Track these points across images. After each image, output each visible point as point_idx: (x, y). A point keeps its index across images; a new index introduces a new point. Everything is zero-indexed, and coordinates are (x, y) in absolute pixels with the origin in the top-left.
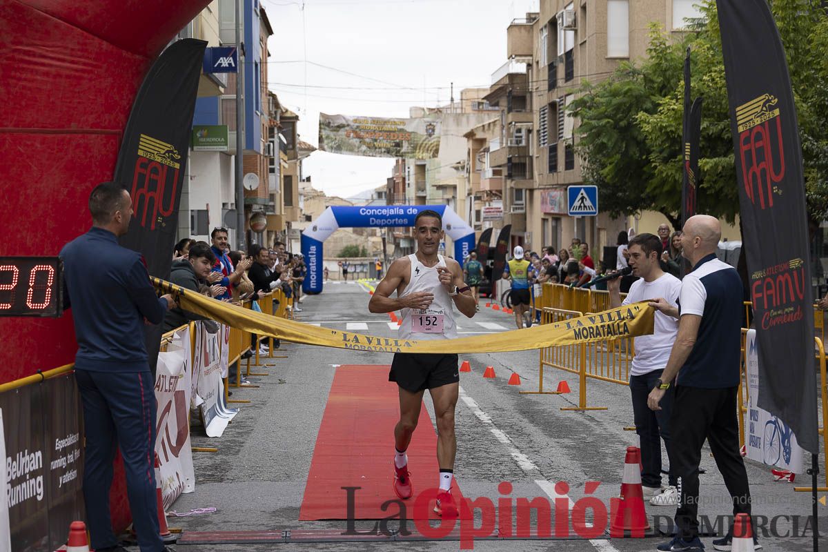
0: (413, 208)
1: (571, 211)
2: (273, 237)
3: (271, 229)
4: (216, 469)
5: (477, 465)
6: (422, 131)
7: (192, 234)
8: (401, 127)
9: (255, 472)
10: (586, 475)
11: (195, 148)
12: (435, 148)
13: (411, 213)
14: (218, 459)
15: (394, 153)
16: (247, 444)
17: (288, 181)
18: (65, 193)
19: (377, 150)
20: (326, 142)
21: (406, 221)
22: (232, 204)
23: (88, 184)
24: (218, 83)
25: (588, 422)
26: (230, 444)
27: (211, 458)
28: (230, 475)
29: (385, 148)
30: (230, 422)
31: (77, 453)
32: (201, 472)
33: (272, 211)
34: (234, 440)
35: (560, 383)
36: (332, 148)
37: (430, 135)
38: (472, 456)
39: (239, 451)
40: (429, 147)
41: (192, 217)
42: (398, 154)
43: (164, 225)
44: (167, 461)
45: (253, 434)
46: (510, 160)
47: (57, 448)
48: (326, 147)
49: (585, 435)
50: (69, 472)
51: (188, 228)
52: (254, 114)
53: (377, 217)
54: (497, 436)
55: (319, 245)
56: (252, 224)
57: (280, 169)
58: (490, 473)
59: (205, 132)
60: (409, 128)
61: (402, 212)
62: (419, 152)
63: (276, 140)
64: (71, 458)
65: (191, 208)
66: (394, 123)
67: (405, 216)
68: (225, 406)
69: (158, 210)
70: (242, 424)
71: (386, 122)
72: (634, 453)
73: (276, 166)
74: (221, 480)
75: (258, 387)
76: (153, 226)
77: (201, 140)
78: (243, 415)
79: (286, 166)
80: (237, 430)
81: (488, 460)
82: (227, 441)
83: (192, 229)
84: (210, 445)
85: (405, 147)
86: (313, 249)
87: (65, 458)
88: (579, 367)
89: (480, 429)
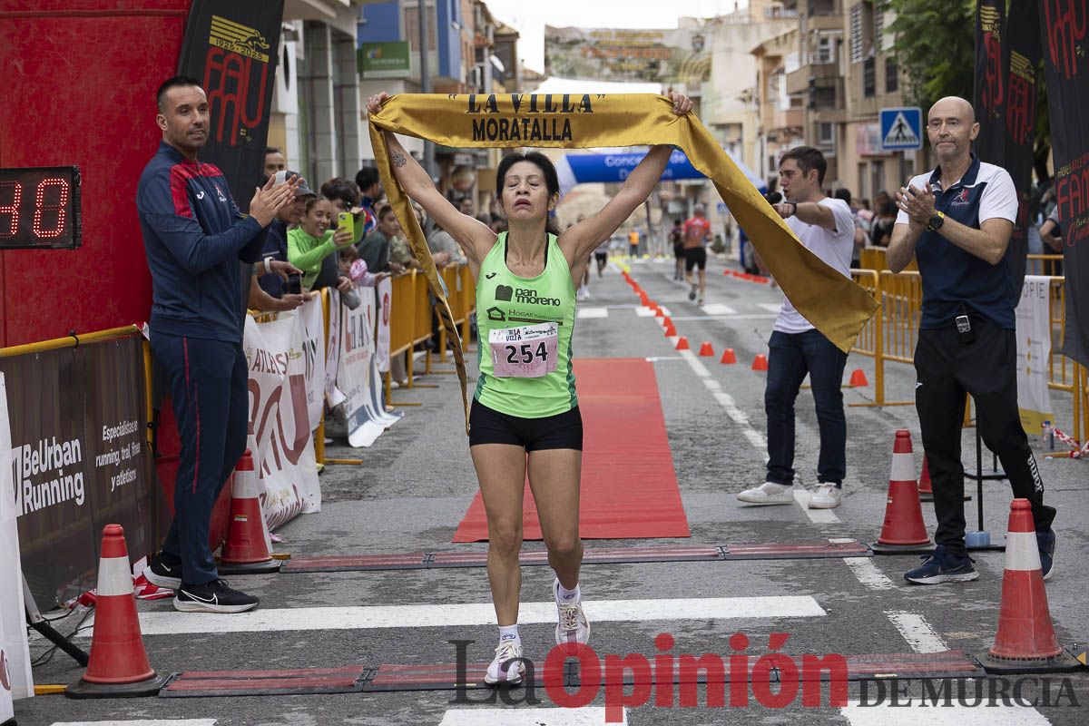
1: (886, 144)
4: (356, 485)
5: (714, 473)
6: (687, 46)
8: (657, 40)
9: (408, 487)
10: (862, 481)
11: (366, 74)
12: (704, 69)
13: (676, 162)
14: (361, 473)
15: (648, 78)
16: (405, 454)
18: (112, 97)
19: (626, 74)
20: (554, 64)
21: (670, 172)
23: (143, 85)
25: (882, 420)
26: (380, 456)
27: (352, 472)
28: (373, 491)
29: (635, 70)
30: (386, 429)
31: (136, 448)
32: (335, 489)
33: (483, 164)
34: (390, 451)
35: (854, 373)
36: (562, 72)
37: (698, 51)
38: (710, 463)
39: (392, 462)
40: (697, 67)
42: (654, 79)
43: (249, 139)
44: (280, 468)
45: (416, 443)
46: (812, 83)
47: (104, 438)
48: (554, 72)
49: (874, 436)
50: (125, 472)
52: (450, 27)
54: (750, 438)
56: (455, 180)
58: (729, 482)
59: (377, 52)
60: (668, 43)
62: (683, 75)
63: (487, 66)
64: (126, 454)
65: (360, 157)
66: (647, 35)
68: (384, 409)
69: (240, 121)
70: (404, 431)
71: (636, 34)
72: (905, 439)
74: (360, 498)
75: (437, 387)
76: (233, 142)
77: (373, 62)
78: (409, 420)
80: (396, 438)
81: (732, 468)
82: (378, 452)
84: (354, 456)
85: (664, 69)
87: (118, 452)
88: (874, 346)
89: (729, 431)
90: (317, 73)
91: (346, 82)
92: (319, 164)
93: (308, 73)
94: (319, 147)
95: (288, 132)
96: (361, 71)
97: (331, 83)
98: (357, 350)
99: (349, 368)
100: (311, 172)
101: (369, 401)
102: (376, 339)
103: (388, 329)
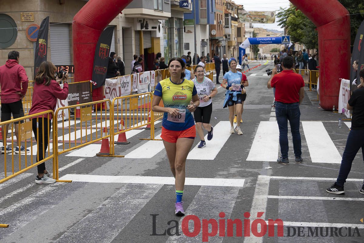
0: (274, 38)
2: (233, 47)
3: (229, 45)
6: (270, 15)
7: (185, 50)
8: (263, 14)
15: (261, 22)
17: (239, 30)
19: (256, 21)
20: (240, 19)
21: (271, 42)
22: (207, 40)
24: (189, 9)
29: (258, 20)
31: (89, 95)
36: (242, 21)
37: (272, 16)
41: (185, 45)
42: (263, 22)
47: (83, 93)
51: (183, 48)
52: (210, 14)
53: (262, 41)
55: (244, 50)
57: (232, 27)
59: (188, 21)
60: (266, 14)
61: (270, 39)
62: (269, 22)
63: (230, 18)
65: (184, 43)
67: (271, 40)
69: (105, 56)
71: (259, 12)
73: (230, 26)
77: (187, 23)
79: (237, 25)
83: (185, 48)
85: (265, 20)
86: (242, 51)
87: (85, 95)
90: (172, 27)
91: (181, 27)
92: (172, 45)
93: (169, 27)
94: (172, 42)
95: (161, 40)
96: (184, 25)
97: (175, 29)
98: (143, 83)
99: (140, 86)
100: (170, 47)
101: (147, 91)
102: (150, 81)
103: (154, 79)
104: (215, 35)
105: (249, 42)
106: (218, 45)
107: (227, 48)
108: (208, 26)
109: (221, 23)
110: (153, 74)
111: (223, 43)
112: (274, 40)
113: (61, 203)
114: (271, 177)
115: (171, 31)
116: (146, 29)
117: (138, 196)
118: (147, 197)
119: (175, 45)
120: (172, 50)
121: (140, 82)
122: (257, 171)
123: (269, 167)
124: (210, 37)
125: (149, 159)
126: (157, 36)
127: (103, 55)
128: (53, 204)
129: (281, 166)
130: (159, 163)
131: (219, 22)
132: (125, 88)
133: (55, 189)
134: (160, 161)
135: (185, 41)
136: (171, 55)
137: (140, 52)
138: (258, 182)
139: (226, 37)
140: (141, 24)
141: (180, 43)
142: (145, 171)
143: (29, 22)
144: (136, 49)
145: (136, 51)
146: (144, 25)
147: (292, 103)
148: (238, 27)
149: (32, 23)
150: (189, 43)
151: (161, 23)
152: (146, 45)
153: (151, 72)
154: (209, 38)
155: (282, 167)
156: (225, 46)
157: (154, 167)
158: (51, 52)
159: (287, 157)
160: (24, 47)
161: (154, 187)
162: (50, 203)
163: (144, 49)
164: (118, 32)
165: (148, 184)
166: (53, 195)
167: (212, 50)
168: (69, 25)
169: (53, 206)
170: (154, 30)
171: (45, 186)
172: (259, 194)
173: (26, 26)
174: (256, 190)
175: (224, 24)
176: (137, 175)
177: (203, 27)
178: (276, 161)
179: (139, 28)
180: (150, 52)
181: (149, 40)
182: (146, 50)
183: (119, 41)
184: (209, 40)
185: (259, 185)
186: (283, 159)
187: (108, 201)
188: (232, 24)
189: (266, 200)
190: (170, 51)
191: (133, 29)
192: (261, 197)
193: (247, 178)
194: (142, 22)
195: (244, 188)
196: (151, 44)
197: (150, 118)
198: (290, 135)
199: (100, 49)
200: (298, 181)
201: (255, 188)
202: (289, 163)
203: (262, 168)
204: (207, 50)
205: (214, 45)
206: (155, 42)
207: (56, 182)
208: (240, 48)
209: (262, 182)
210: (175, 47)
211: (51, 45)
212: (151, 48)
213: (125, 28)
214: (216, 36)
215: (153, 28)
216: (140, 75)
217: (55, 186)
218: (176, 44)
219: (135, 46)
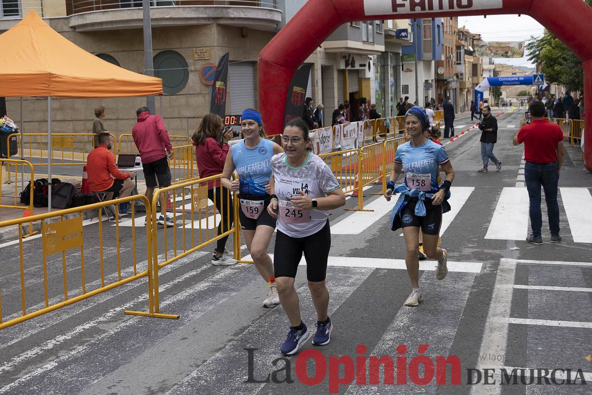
0: (522, 77)
2: (466, 90)
3: (461, 87)
6: (517, 47)
8: (508, 45)
11: (403, 63)
12: (522, 54)
17: (475, 67)
19: (498, 55)
20: (477, 52)
21: (519, 83)
22: (432, 80)
24: (408, 41)
29: (501, 54)
33: (461, 80)
36: (479, 55)
37: (520, 48)
40: (519, 53)
41: (403, 88)
42: (507, 57)
48: (477, 54)
51: (400, 92)
52: (436, 46)
53: (506, 81)
55: (482, 94)
57: (465, 63)
59: (407, 57)
60: (511, 46)
61: (517, 79)
62: (515, 55)
63: (462, 51)
65: (402, 84)
66: (505, 44)
67: (518, 80)
71: (502, 43)
73: (462, 62)
77: (405, 59)
79: (472, 60)
83: (403, 91)
85: (510, 53)
86: (479, 95)
90: (386, 64)
91: (398, 65)
92: (386, 88)
93: (383, 64)
94: (386, 83)
95: (371, 82)
96: (402, 61)
97: (389, 67)
98: (349, 137)
99: (345, 141)
100: (383, 89)
101: (354, 147)
102: (358, 135)
103: (362, 133)
104: (443, 74)
105: (488, 84)
106: (447, 87)
107: (458, 91)
108: (433, 62)
109: (450, 58)
110: (361, 126)
111: (454, 85)
112: (522, 80)
113: (244, 290)
114: (519, 261)
115: (384, 69)
116: (352, 67)
117: (343, 282)
118: (353, 284)
119: (390, 88)
120: (386, 95)
121: (345, 136)
122: (499, 253)
123: (515, 248)
124: (436, 77)
125: (356, 235)
126: (367, 77)
127: (297, 101)
128: (233, 290)
129: (531, 247)
130: (369, 241)
131: (448, 58)
132: (325, 144)
133: (237, 272)
134: (371, 238)
135: (403, 82)
136: (385, 101)
137: (344, 97)
138: (500, 267)
139: (457, 77)
140: (346, 60)
141: (397, 86)
142: (350, 250)
143: (203, 61)
144: (338, 93)
145: (338, 95)
146: (350, 62)
147: (546, 164)
148: (474, 63)
149: (207, 62)
150: (408, 86)
151: (371, 59)
152: (352, 88)
153: (358, 123)
154: (435, 79)
155: (533, 247)
156: (456, 89)
157: (362, 245)
158: (231, 98)
159: (540, 234)
160: (198, 92)
161: (363, 271)
162: (230, 289)
163: (350, 93)
164: (316, 71)
165: (355, 267)
166: (234, 279)
167: (439, 95)
168: (253, 63)
169: (234, 294)
170: (363, 68)
171: (223, 268)
172: (501, 282)
173: (199, 65)
174: (498, 277)
175: (454, 60)
176: (341, 255)
177: (427, 64)
178: (525, 239)
179: (342, 67)
180: (357, 97)
181: (355, 81)
182: (352, 95)
183: (317, 83)
184: (434, 81)
185: (502, 271)
186: (535, 237)
187: (304, 288)
188: (466, 59)
189: (512, 291)
190: (383, 96)
191: (335, 67)
192: (505, 287)
193: (485, 262)
194: (347, 58)
195: (481, 275)
196: (359, 86)
197: (357, 183)
198: (544, 206)
199: (293, 94)
200: (554, 266)
201: (496, 274)
202: (542, 242)
203: (505, 248)
204: (432, 94)
205: (441, 87)
206: (364, 84)
207: (238, 262)
208: (476, 91)
209: (505, 267)
210: (390, 90)
211: (231, 89)
212: (359, 92)
213: (325, 66)
214: (445, 75)
215: (361, 65)
216: (344, 126)
217: (236, 269)
218: (392, 86)
219: (338, 89)
